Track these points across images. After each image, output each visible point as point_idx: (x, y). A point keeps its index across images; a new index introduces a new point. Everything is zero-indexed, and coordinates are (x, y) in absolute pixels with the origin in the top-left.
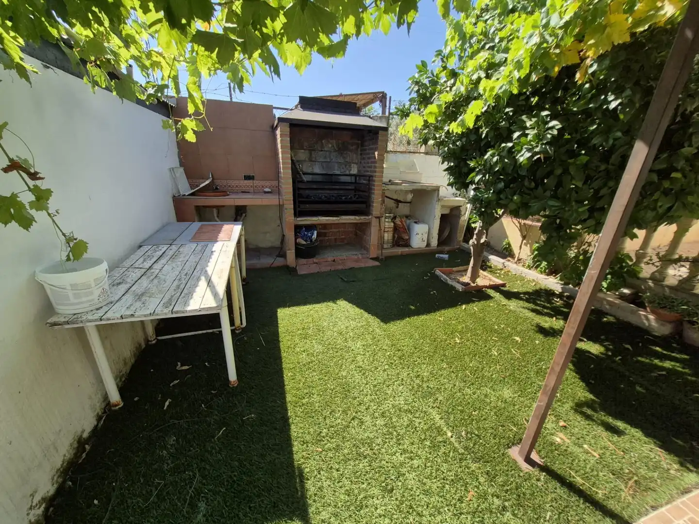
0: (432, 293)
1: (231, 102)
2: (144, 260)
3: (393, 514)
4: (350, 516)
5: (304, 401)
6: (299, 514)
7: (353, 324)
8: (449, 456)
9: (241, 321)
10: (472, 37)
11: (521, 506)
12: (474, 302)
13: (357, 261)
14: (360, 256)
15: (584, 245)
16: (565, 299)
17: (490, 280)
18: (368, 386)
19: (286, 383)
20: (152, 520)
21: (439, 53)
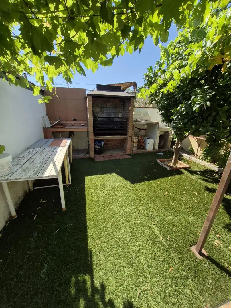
0: (155, 170)
1: (68, 88)
2: (29, 155)
3: (133, 276)
4: (112, 275)
5: (94, 219)
6: (89, 273)
7: (118, 184)
8: (161, 249)
9: (69, 181)
10: (172, 55)
11: (197, 277)
12: (175, 175)
13: (121, 156)
14: (123, 154)
15: (229, 149)
16: (219, 174)
17: (183, 165)
18: (123, 213)
19: (87, 210)
20: (24, 270)
21: (158, 62)
